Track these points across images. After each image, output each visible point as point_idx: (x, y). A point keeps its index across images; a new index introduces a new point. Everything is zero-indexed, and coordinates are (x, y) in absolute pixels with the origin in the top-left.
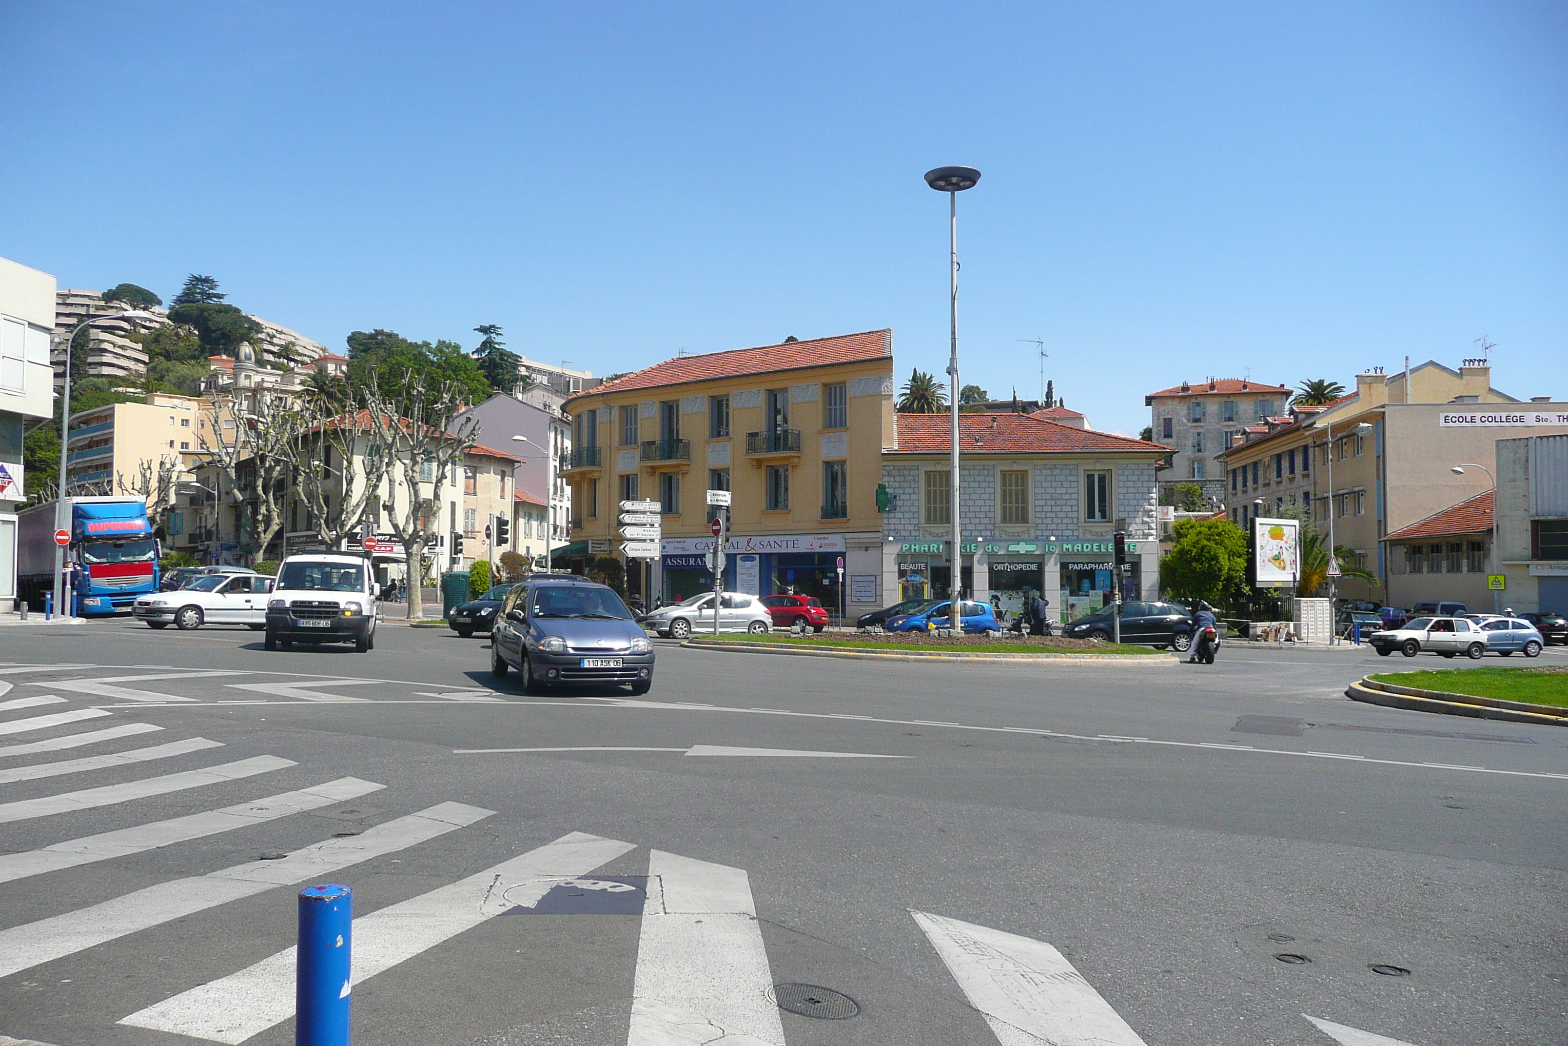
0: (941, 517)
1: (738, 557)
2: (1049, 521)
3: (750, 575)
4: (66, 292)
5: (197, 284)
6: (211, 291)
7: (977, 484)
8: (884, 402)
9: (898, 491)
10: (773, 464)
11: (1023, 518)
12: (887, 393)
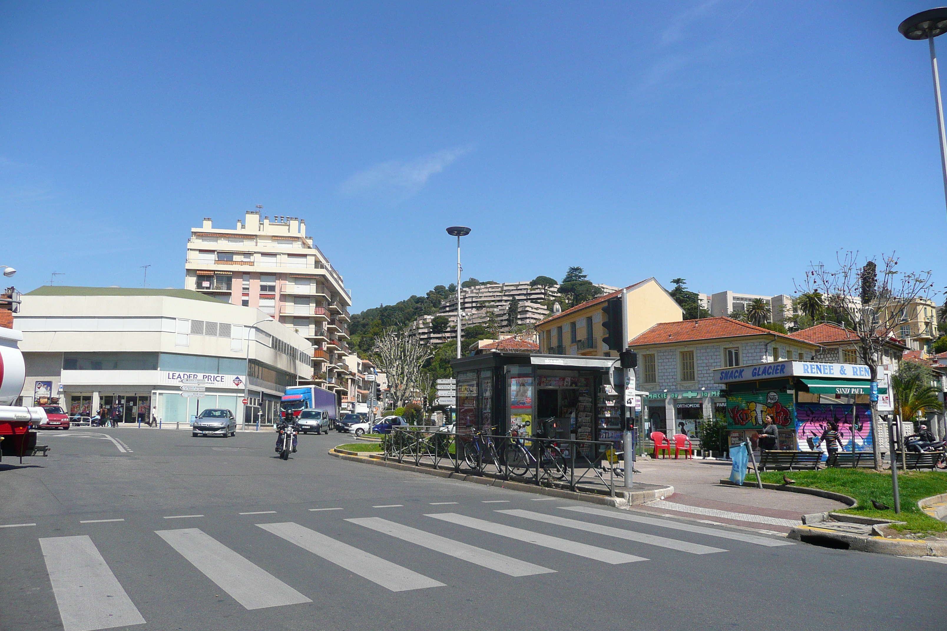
0: (652, 379)
2: (706, 379)
4: (518, 283)
5: (573, 272)
6: (580, 274)
7: (667, 360)
11: (692, 378)
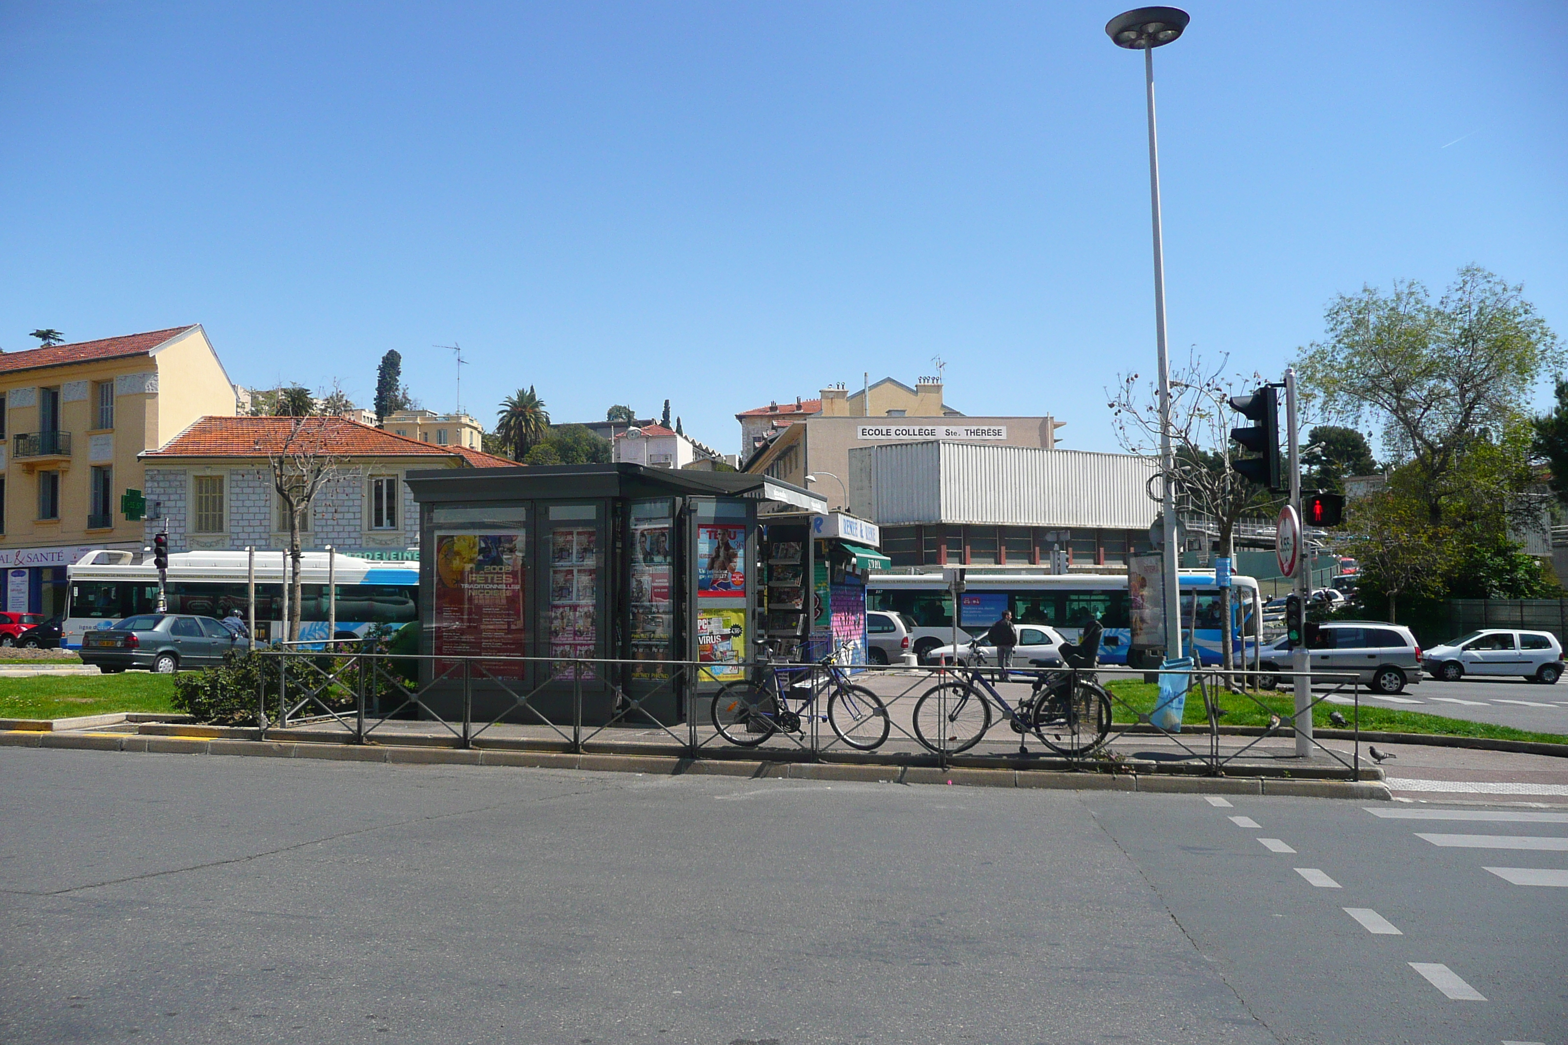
0: (214, 525)
1: (10, 572)
2: (330, 529)
3: (19, 591)
7: (250, 490)
8: (148, 401)
9: (162, 498)
10: (46, 468)
12: (151, 391)
